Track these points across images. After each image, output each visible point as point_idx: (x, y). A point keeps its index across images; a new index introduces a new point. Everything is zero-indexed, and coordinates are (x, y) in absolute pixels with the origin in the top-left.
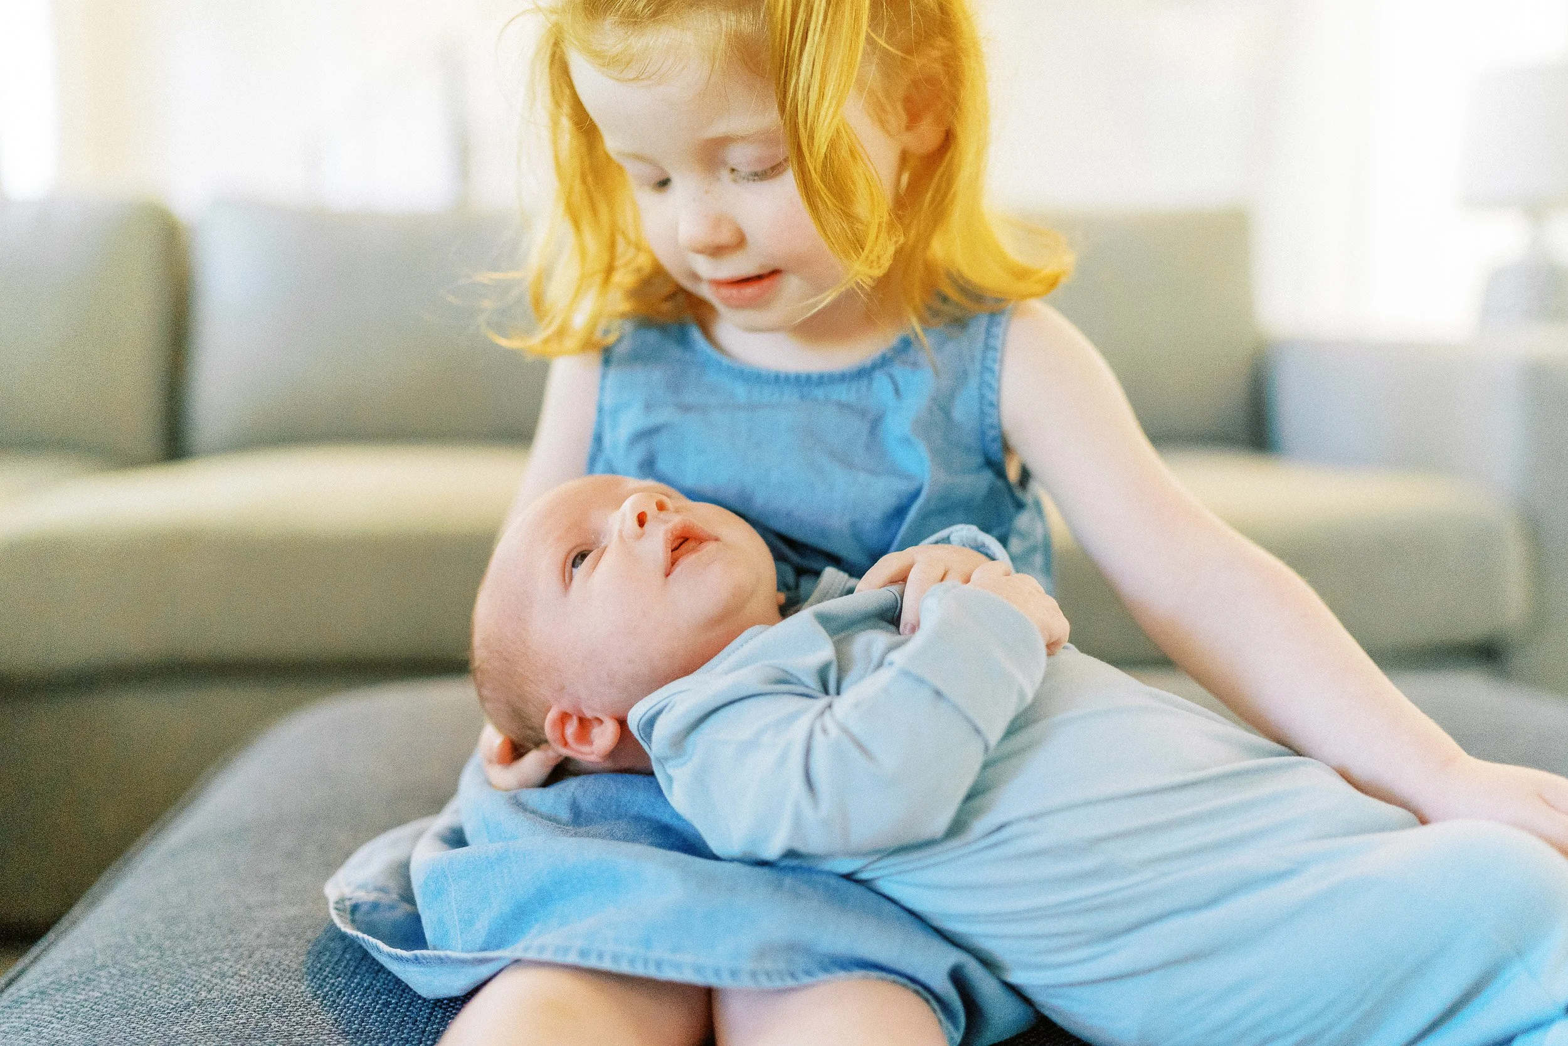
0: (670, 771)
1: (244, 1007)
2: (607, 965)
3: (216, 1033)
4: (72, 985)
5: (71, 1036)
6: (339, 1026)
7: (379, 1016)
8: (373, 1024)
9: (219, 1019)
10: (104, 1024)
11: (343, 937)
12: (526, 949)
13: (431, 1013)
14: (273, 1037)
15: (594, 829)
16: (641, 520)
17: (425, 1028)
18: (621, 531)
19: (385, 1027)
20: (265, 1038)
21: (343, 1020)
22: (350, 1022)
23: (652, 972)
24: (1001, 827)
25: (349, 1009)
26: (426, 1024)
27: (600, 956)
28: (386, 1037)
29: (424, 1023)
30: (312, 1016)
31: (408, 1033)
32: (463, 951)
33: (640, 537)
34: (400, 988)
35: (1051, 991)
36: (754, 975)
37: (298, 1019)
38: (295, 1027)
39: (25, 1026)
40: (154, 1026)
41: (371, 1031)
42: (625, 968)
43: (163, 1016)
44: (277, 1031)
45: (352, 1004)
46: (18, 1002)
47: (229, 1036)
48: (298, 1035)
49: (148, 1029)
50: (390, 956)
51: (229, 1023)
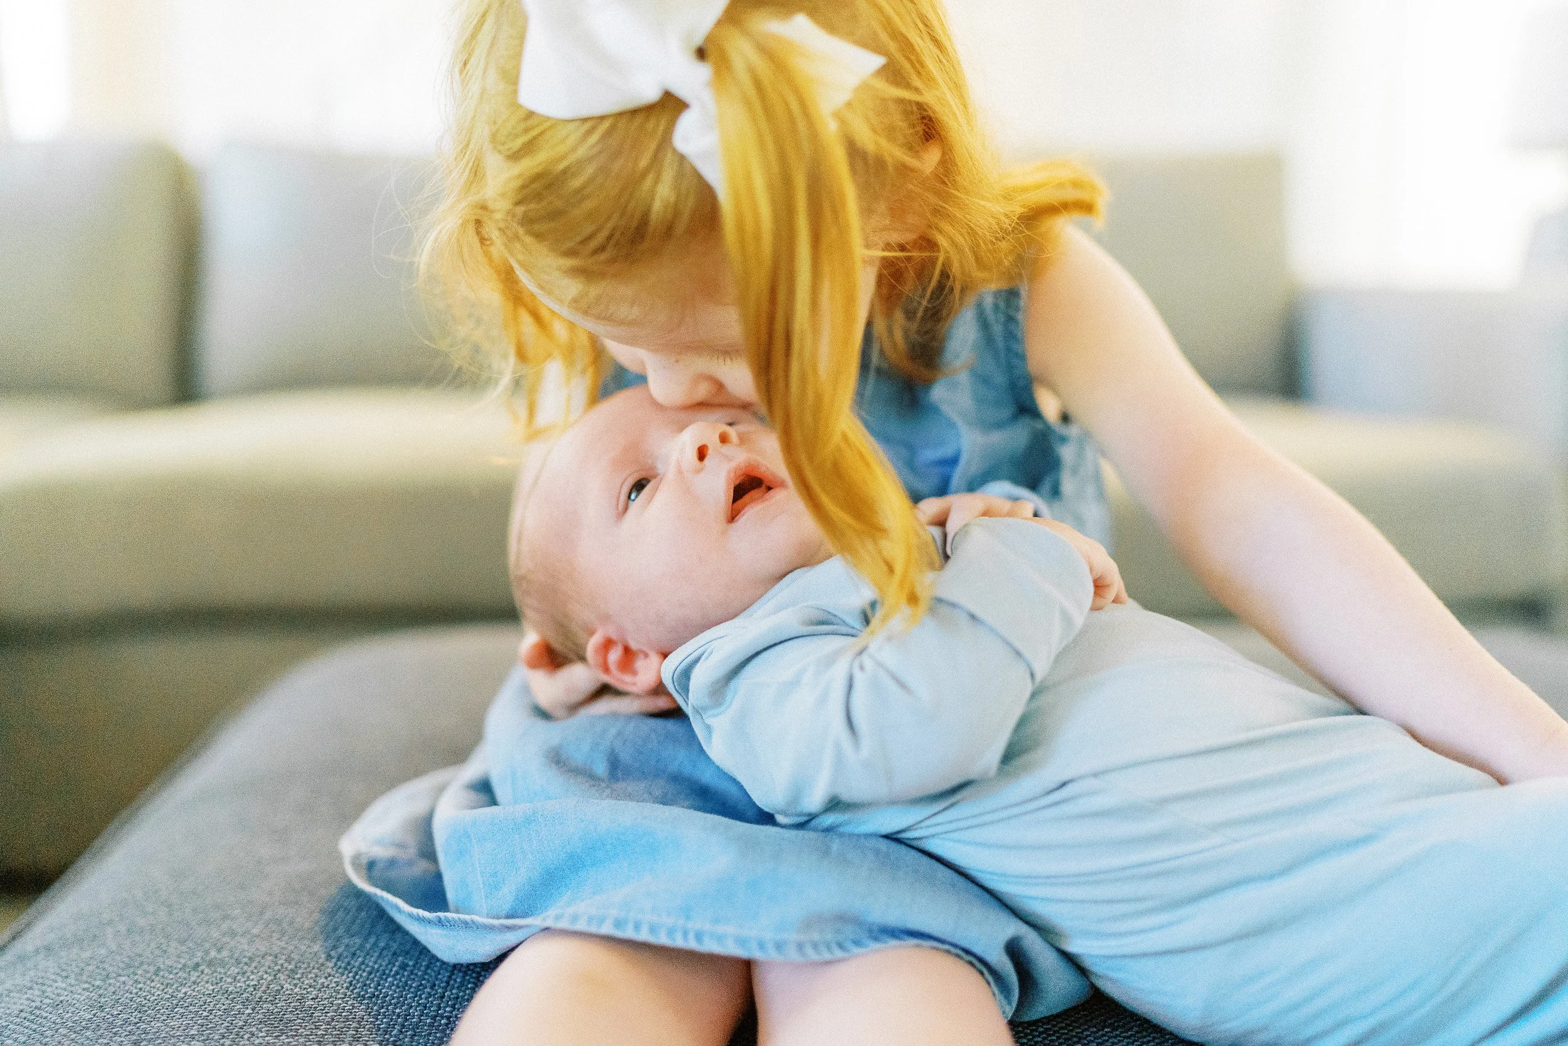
0: (708, 721)
1: (255, 968)
2: (644, 936)
3: (226, 995)
4: (79, 941)
5: (76, 996)
6: (354, 989)
7: (396, 979)
8: (389, 987)
9: (229, 980)
10: (110, 984)
11: (359, 894)
12: (558, 918)
13: (450, 977)
14: (285, 1000)
15: (632, 786)
16: (702, 454)
17: (444, 993)
18: (678, 462)
19: (402, 992)
20: (277, 1001)
21: (358, 983)
22: (365, 985)
23: (692, 944)
24: (1063, 784)
25: (364, 971)
26: (445, 988)
27: (637, 927)
28: (404, 1002)
29: (443, 988)
30: (326, 978)
31: (426, 998)
32: (488, 916)
33: (698, 471)
34: (419, 950)
35: (1109, 963)
36: (800, 947)
37: (312, 981)
38: (309, 990)
39: (29, 985)
40: (162, 987)
41: (388, 995)
42: (663, 940)
43: (171, 976)
44: (289, 994)
45: (367, 966)
46: (22, 958)
47: (239, 999)
48: (312, 999)
49: (155, 990)
50: (410, 915)
51: (239, 985)
